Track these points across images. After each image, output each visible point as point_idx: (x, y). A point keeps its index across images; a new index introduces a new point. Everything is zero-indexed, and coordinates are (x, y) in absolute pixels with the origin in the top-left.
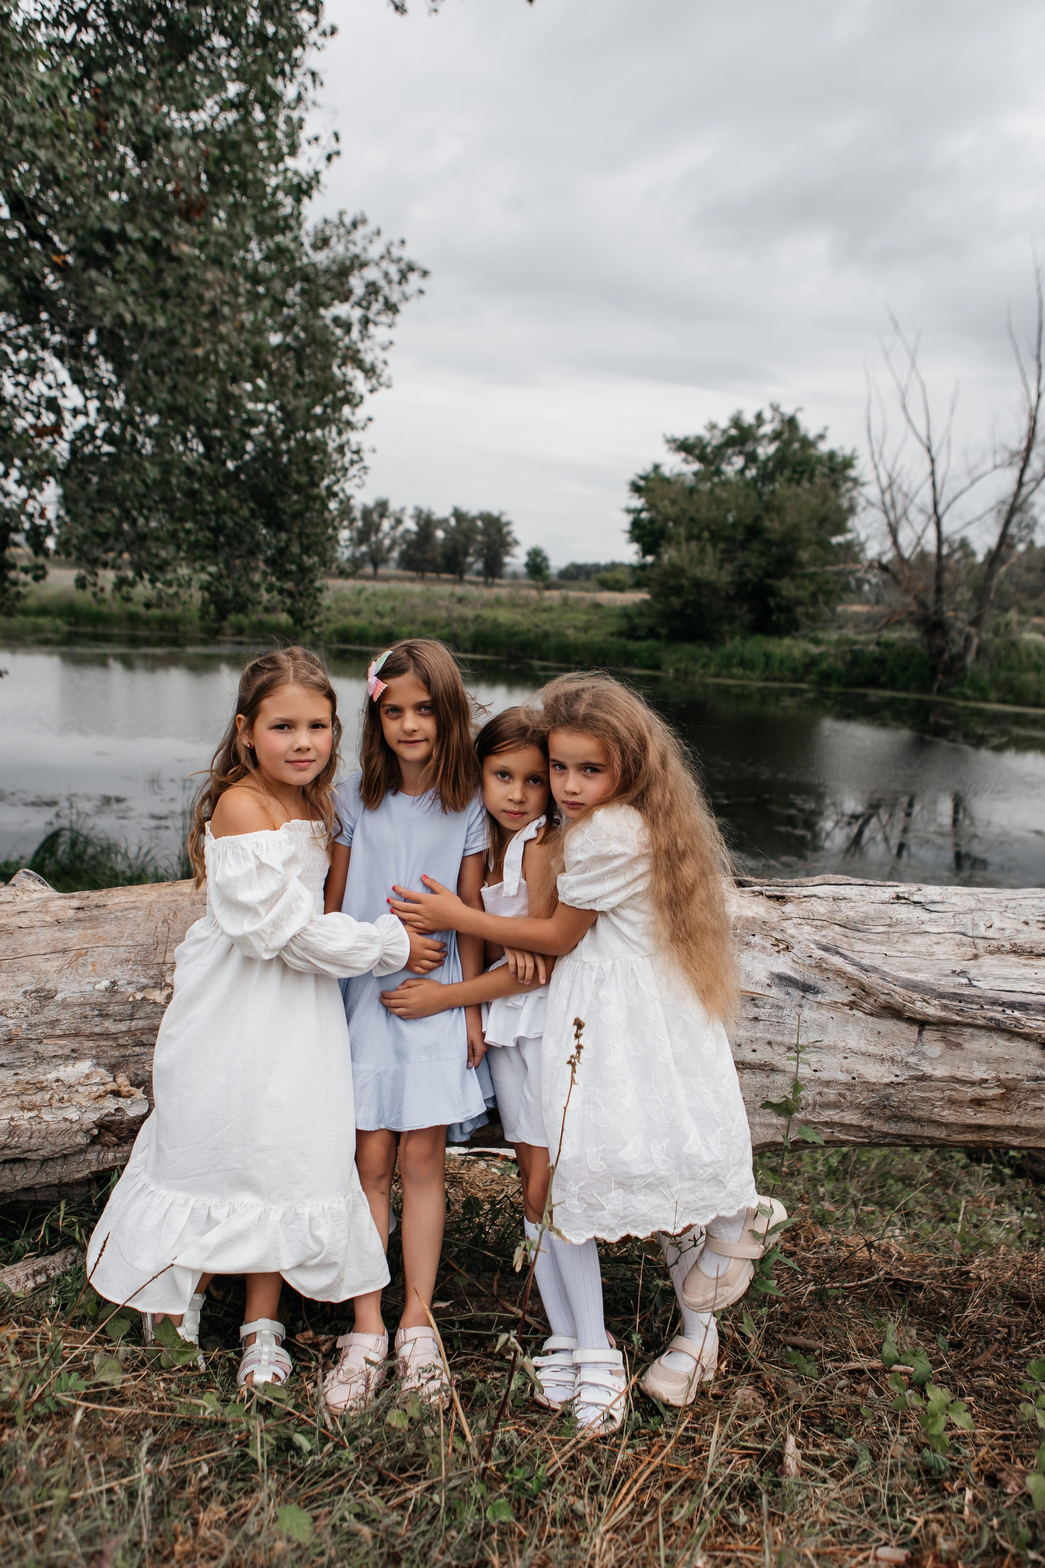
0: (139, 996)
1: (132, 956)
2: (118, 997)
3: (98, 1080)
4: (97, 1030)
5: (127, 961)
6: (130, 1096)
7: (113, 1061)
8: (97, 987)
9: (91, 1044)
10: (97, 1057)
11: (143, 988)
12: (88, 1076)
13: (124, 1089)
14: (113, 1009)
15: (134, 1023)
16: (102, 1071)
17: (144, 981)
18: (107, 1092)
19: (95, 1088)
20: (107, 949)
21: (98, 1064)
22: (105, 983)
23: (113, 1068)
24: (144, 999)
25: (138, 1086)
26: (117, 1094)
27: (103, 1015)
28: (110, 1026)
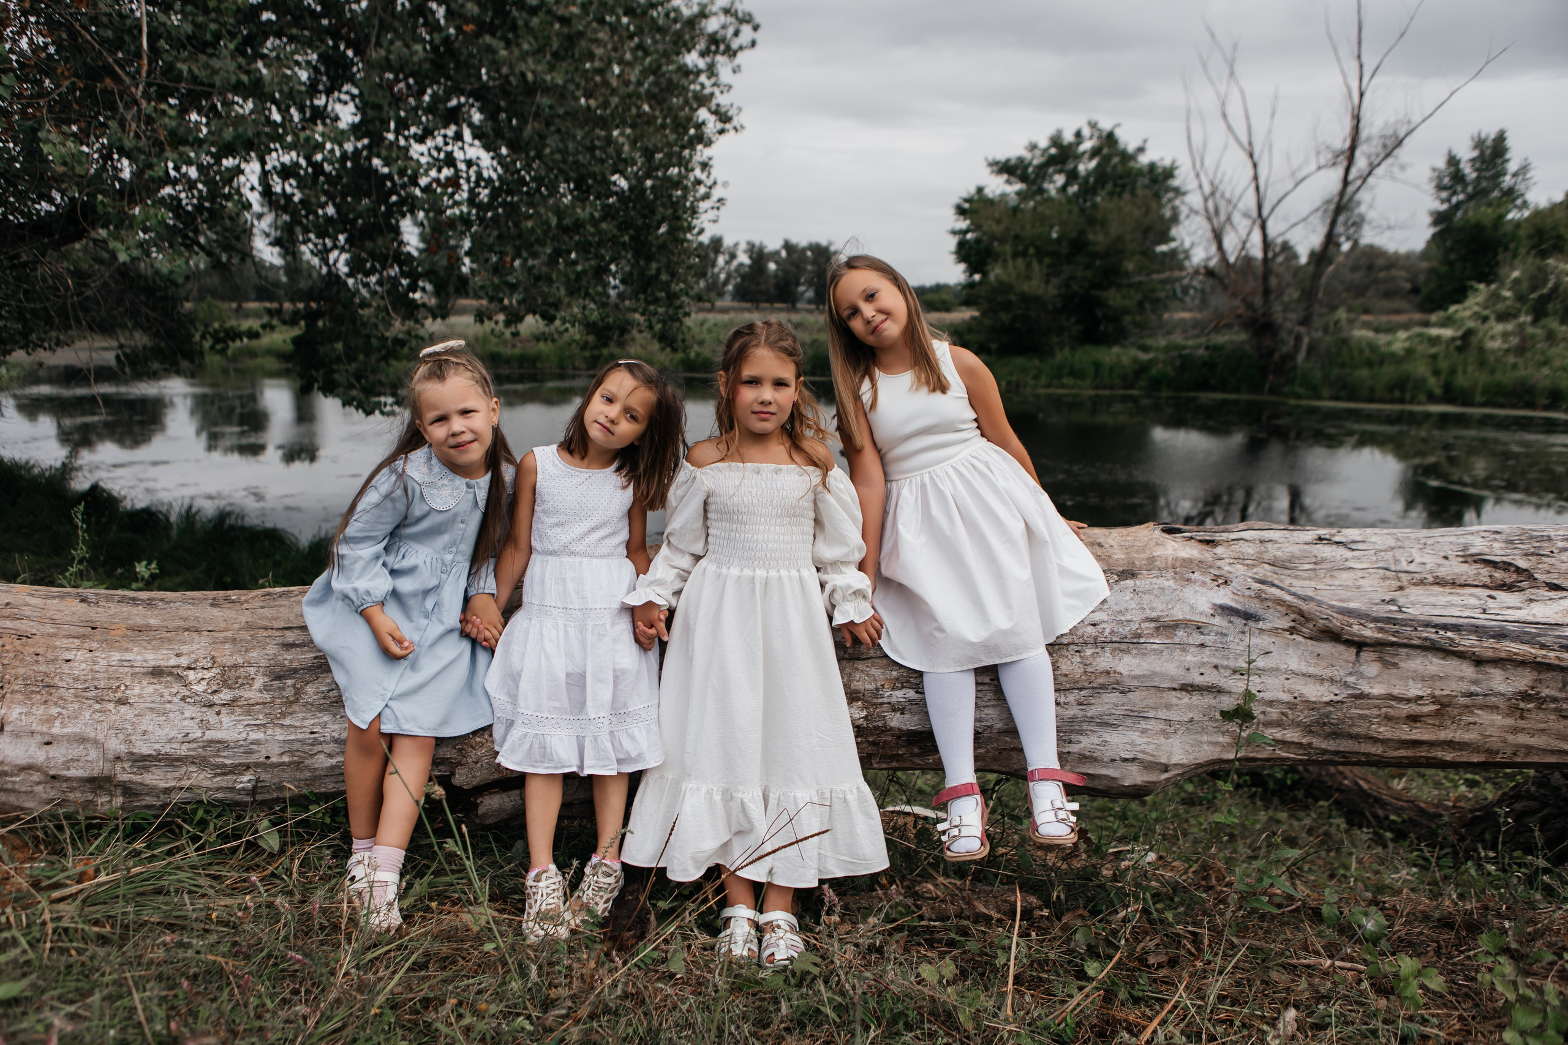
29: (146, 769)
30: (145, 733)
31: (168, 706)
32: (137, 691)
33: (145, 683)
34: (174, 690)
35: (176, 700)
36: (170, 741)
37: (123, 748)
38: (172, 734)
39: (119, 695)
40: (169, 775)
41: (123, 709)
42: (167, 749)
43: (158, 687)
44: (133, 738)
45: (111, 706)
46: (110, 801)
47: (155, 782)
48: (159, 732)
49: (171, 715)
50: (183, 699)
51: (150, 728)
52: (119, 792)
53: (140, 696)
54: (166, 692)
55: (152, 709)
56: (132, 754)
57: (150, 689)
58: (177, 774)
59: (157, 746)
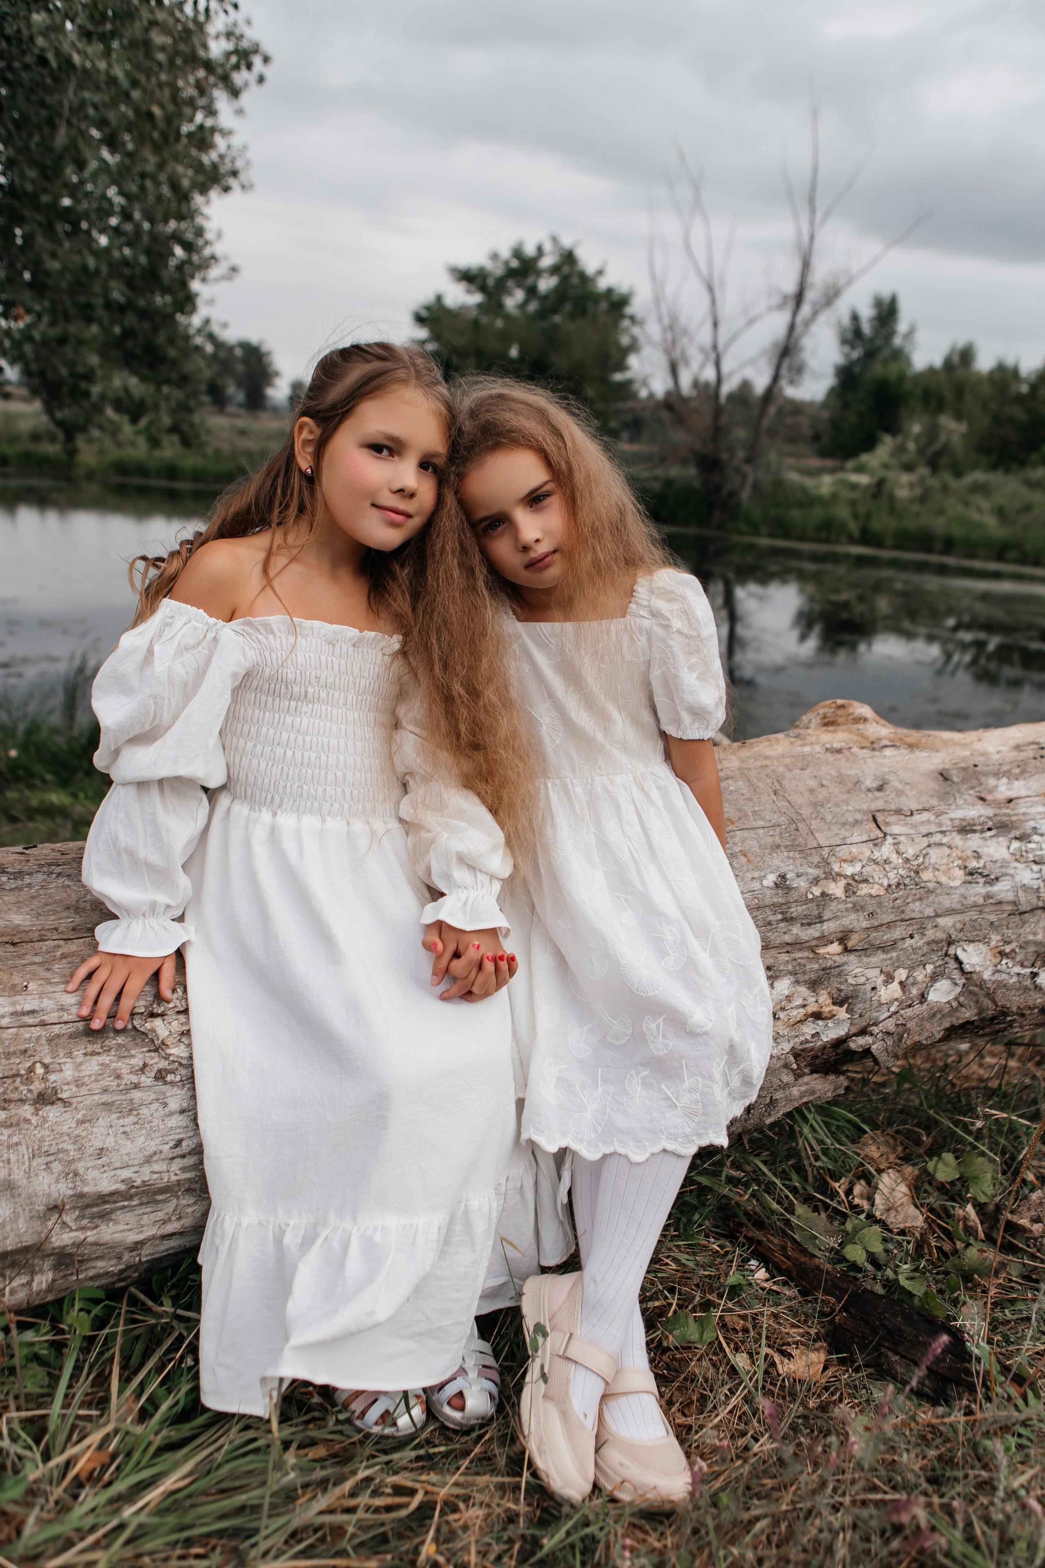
0: (817, 891)
1: (778, 840)
2: (795, 895)
3: (799, 1002)
4: (787, 938)
5: (778, 846)
6: (832, 1016)
7: (813, 976)
8: (765, 883)
9: (784, 957)
10: (794, 973)
11: (816, 881)
12: (789, 998)
13: (826, 1010)
14: (796, 910)
15: (825, 925)
16: (803, 990)
17: (813, 872)
18: (807, 1016)
19: (794, 1013)
20: (745, 834)
21: (797, 982)
22: (771, 879)
23: (814, 985)
24: (823, 894)
25: (841, 1004)
26: (817, 1016)
27: (789, 920)
28: (797, 931)
29: (104, 1216)
30: (101, 1152)
31: (136, 1095)
32: (69, 1073)
33: (78, 1054)
34: (137, 1062)
35: (146, 1080)
36: (148, 1160)
37: (63, 1189)
38: (153, 1146)
39: (37, 1086)
40: (146, 1220)
41: (52, 1113)
42: (145, 1175)
43: (105, 1059)
44: (80, 1166)
45: (26, 1111)
46: (29, 1284)
47: (118, 1237)
48: (128, 1147)
49: (144, 1111)
50: (160, 1076)
51: (110, 1142)
52: (47, 1264)
53: (78, 1083)
54: (123, 1067)
55: (107, 1106)
56: (81, 1196)
57: (92, 1066)
58: (160, 1215)
59: (126, 1174)
